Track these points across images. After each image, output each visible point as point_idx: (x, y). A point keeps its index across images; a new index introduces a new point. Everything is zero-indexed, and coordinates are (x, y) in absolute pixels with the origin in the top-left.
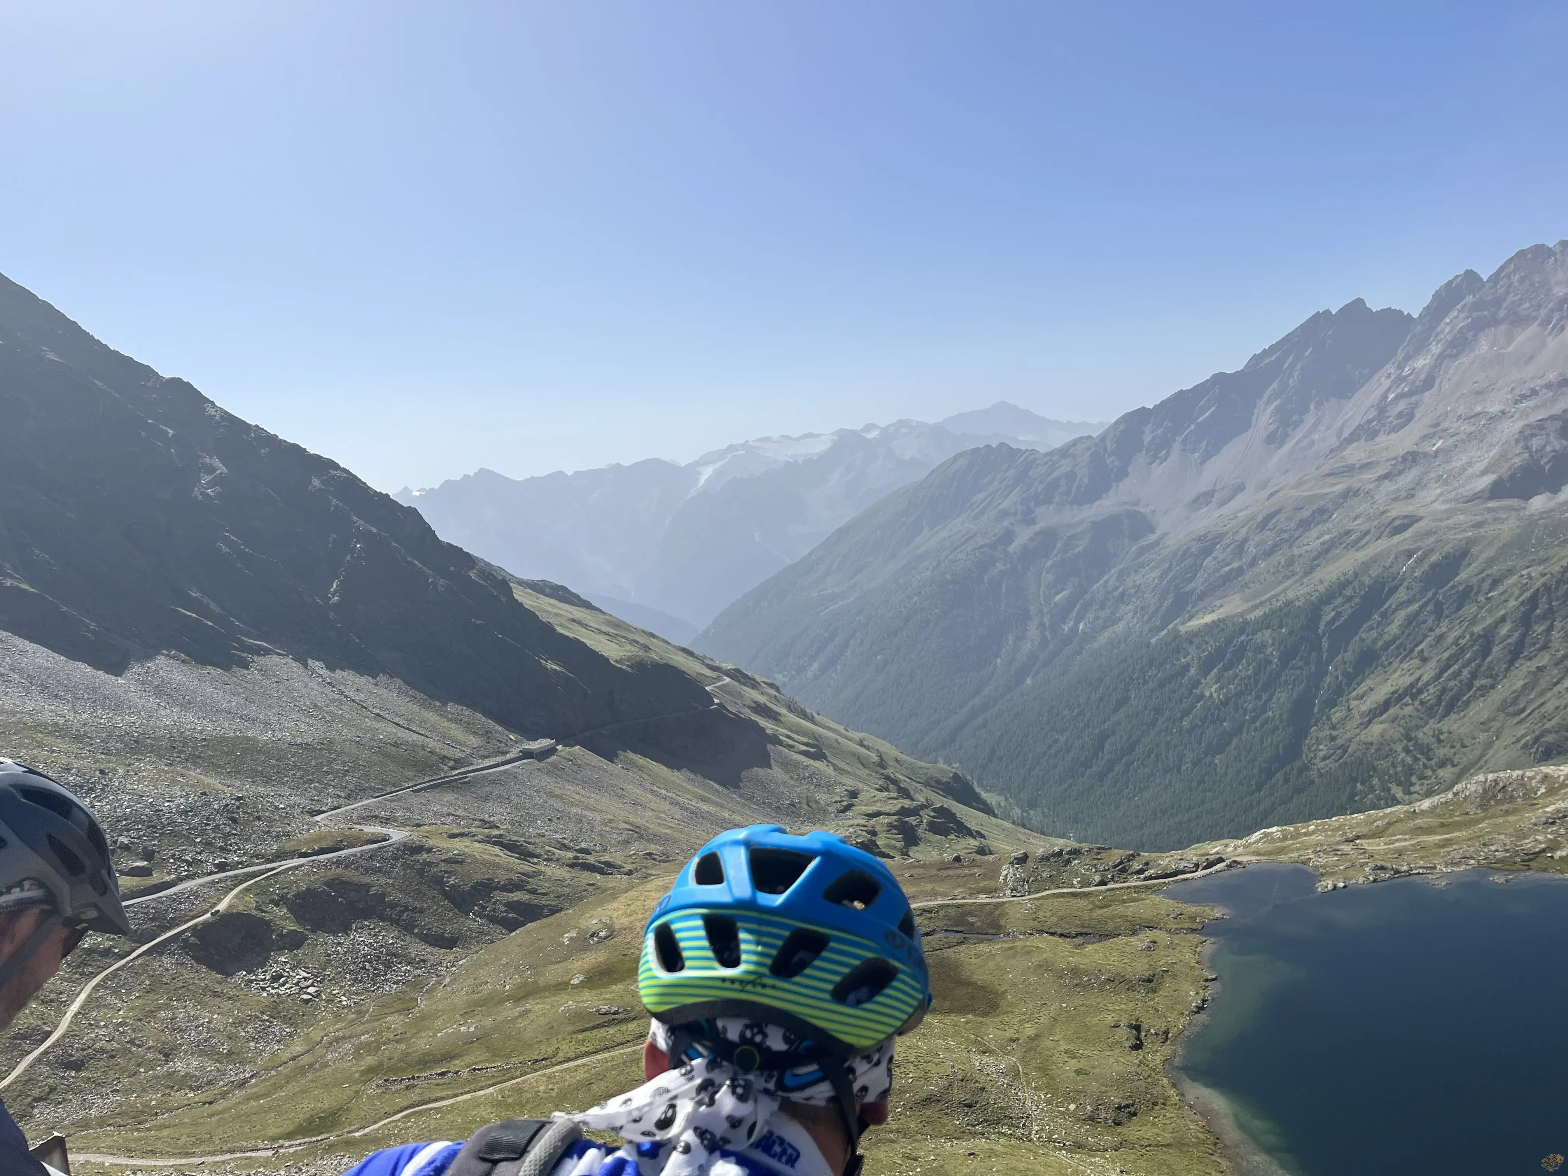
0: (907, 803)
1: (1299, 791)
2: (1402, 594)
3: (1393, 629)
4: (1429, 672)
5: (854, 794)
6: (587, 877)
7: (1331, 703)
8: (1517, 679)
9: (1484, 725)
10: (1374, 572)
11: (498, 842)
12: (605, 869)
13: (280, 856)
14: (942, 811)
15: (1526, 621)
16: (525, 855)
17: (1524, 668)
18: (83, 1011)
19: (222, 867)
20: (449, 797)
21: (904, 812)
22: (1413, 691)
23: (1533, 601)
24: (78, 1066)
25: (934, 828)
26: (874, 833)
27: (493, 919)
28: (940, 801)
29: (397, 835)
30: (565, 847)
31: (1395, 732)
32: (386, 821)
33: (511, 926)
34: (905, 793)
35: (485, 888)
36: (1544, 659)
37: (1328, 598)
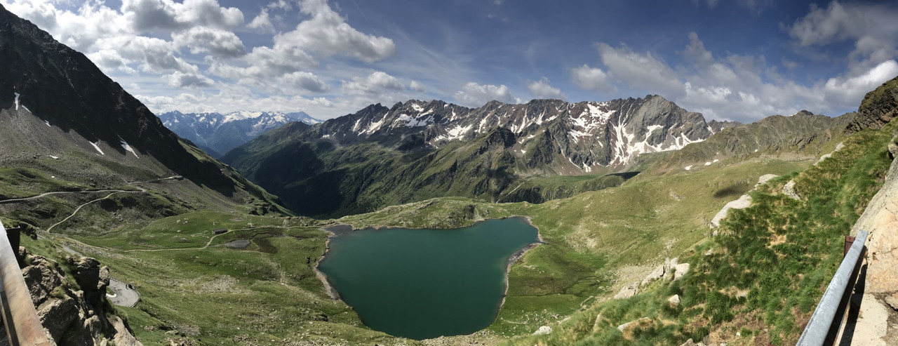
0: (265, 203)
1: (355, 208)
2: (380, 168)
3: (378, 175)
4: (383, 185)
5: (253, 199)
6: (185, 209)
7: (364, 190)
8: (399, 187)
9: (392, 196)
10: (376, 163)
11: (166, 197)
12: (190, 207)
13: (120, 189)
14: (274, 206)
15: (402, 175)
16: (172, 201)
17: (401, 185)
18: (78, 211)
19: (109, 189)
20: (157, 184)
21: (264, 205)
22: (380, 188)
23: (404, 172)
24: (76, 222)
25: (271, 210)
26: (256, 209)
27: (162, 213)
28: (273, 204)
29: (144, 191)
30: (181, 201)
31: (376, 197)
32: (142, 187)
33: (166, 216)
34: (266, 201)
35: (161, 207)
36: (405, 184)
37: (366, 167)
